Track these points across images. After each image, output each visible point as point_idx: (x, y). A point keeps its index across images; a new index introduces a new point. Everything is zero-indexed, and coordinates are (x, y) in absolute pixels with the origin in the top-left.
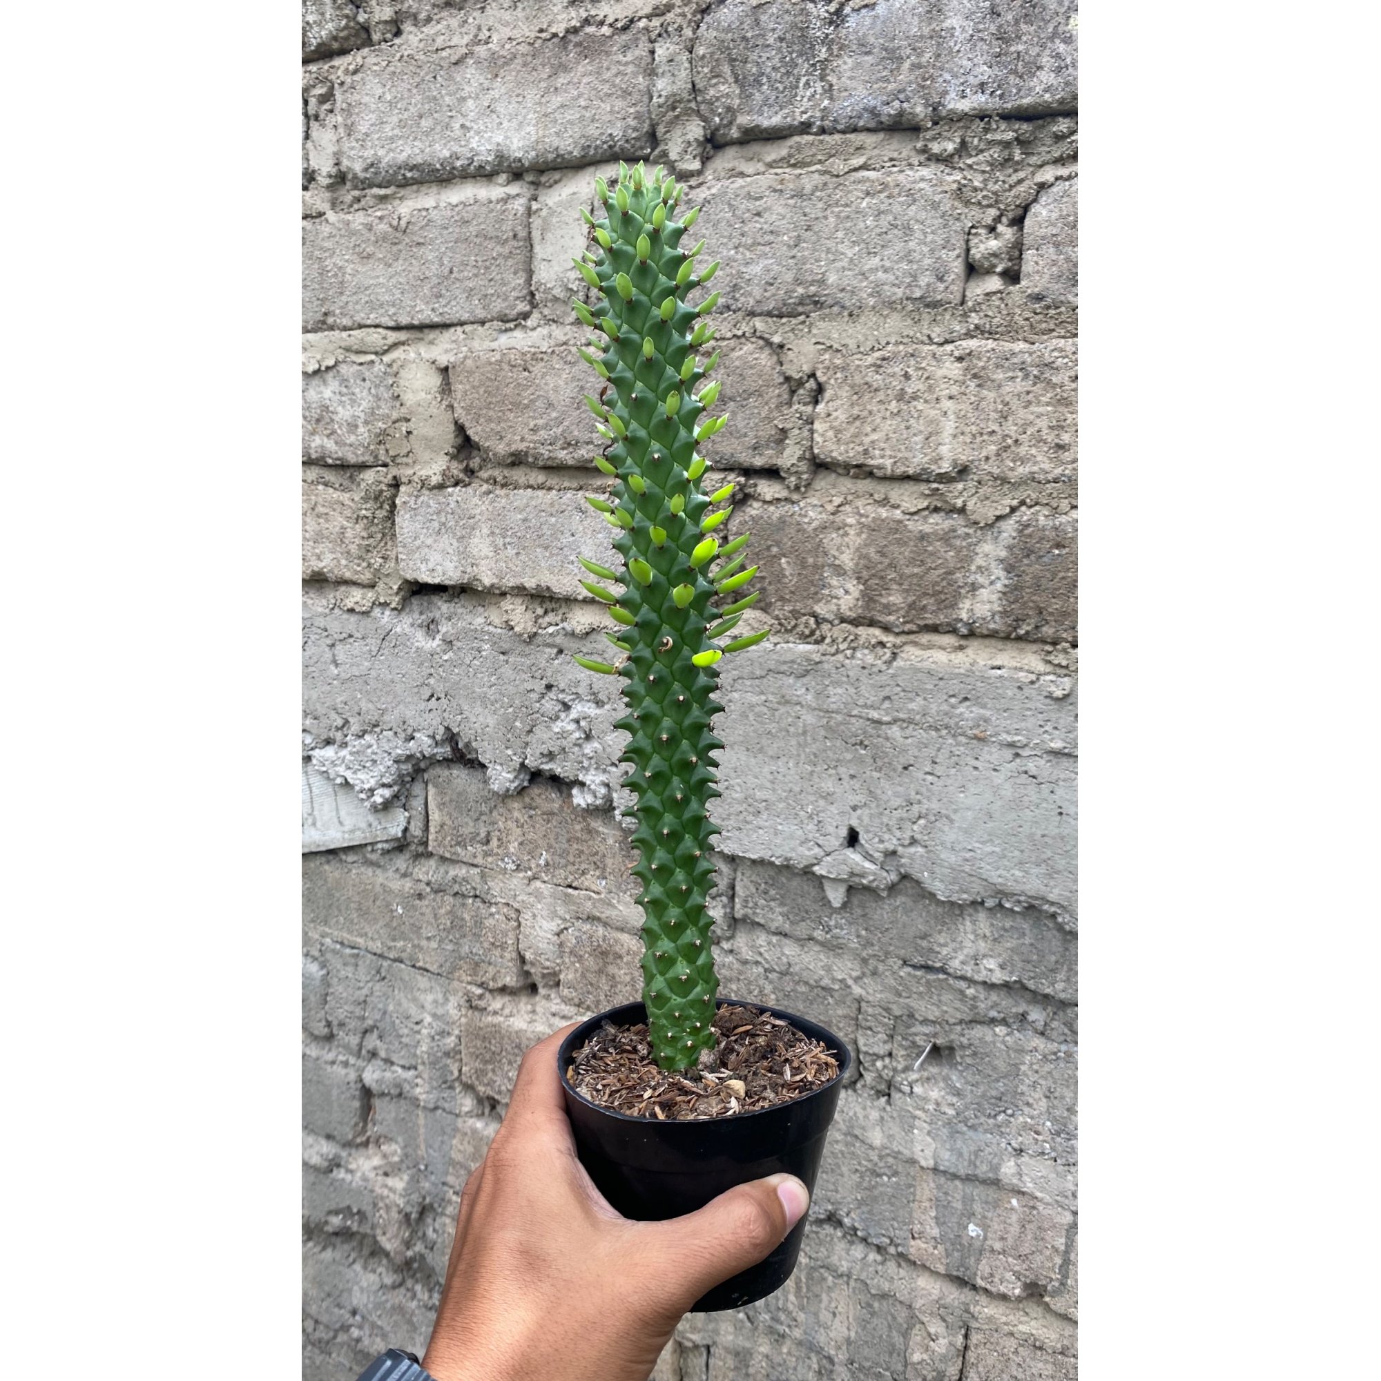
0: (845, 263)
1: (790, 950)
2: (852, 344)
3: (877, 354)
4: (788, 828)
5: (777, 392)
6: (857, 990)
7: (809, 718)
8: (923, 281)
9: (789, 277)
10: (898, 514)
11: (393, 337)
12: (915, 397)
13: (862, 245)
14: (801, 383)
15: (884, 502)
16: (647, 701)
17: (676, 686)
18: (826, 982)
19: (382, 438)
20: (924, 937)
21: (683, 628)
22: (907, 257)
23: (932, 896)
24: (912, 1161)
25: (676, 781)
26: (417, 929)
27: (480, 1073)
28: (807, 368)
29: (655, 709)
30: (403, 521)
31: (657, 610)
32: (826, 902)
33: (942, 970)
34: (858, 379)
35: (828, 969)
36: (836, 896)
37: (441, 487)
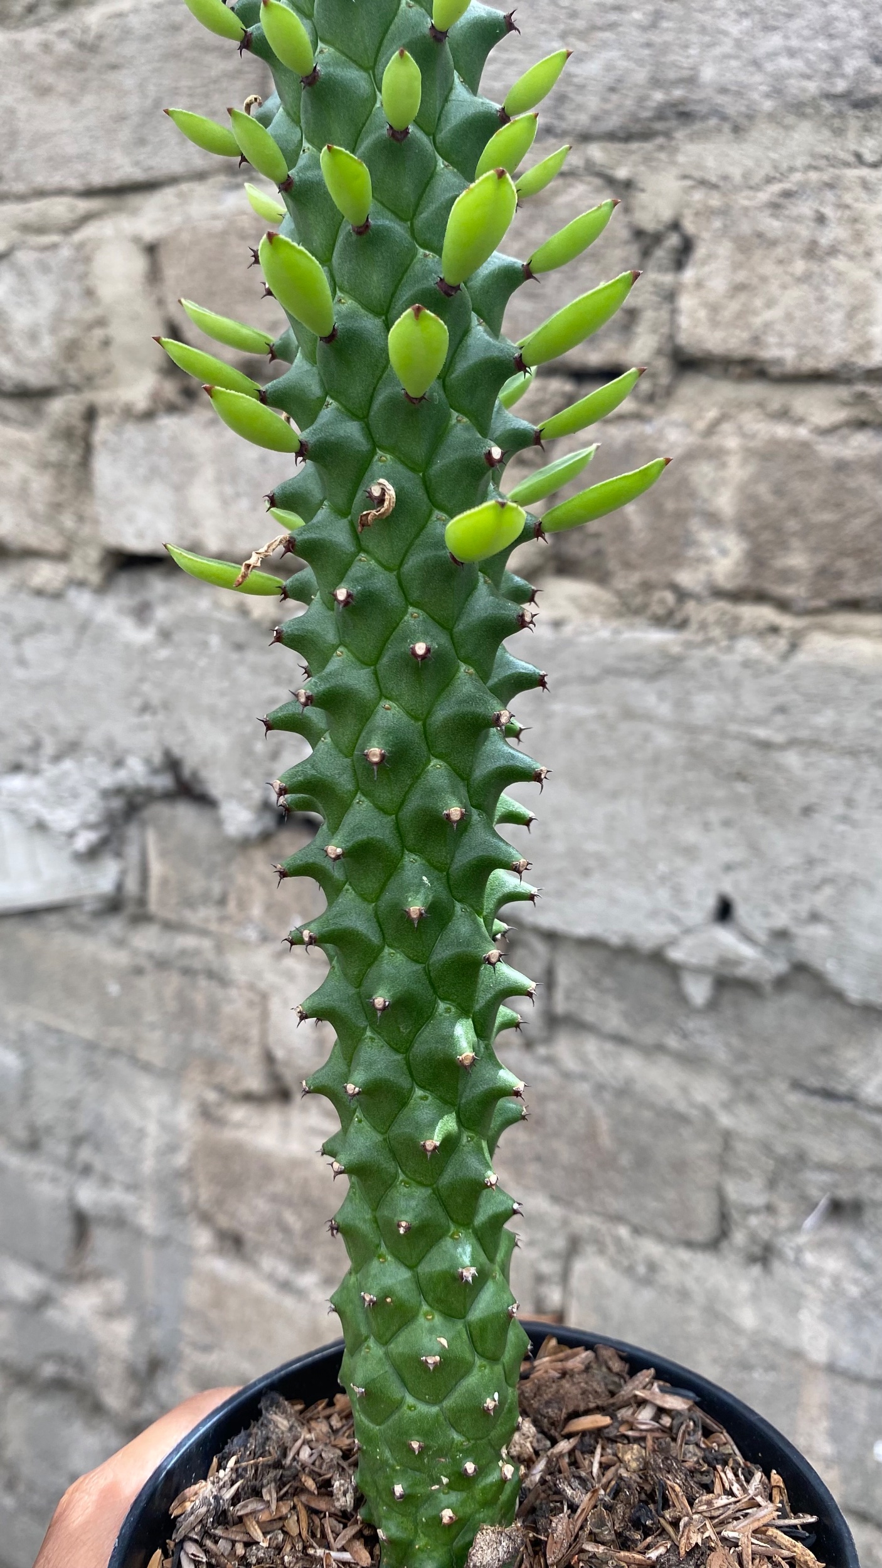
0: (727, 47)
1: (631, 1063)
2: (736, 173)
3: (776, 188)
4: (630, 894)
5: (622, 254)
6: (725, 1120)
7: (664, 739)
8: (851, 65)
9: (641, 76)
10: (803, 432)
11: (84, 205)
12: (833, 251)
13: (757, 17)
14: (657, 239)
15: (784, 415)
16: (340, 658)
17: (413, 617)
18: (681, 1106)
19: (71, 350)
20: (826, 1050)
21: (429, 461)
22: (826, 30)
23: (838, 996)
24: (797, 1354)
25: (412, 863)
26: (136, 1014)
27: (219, 1202)
28: (666, 214)
29: (359, 679)
30: (104, 468)
31: (359, 413)
32: (682, 999)
33: (851, 1098)
34: (745, 228)
35: (684, 1090)
36: (698, 991)
37: (148, 416)
